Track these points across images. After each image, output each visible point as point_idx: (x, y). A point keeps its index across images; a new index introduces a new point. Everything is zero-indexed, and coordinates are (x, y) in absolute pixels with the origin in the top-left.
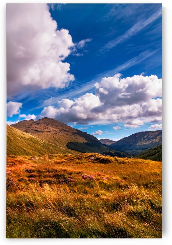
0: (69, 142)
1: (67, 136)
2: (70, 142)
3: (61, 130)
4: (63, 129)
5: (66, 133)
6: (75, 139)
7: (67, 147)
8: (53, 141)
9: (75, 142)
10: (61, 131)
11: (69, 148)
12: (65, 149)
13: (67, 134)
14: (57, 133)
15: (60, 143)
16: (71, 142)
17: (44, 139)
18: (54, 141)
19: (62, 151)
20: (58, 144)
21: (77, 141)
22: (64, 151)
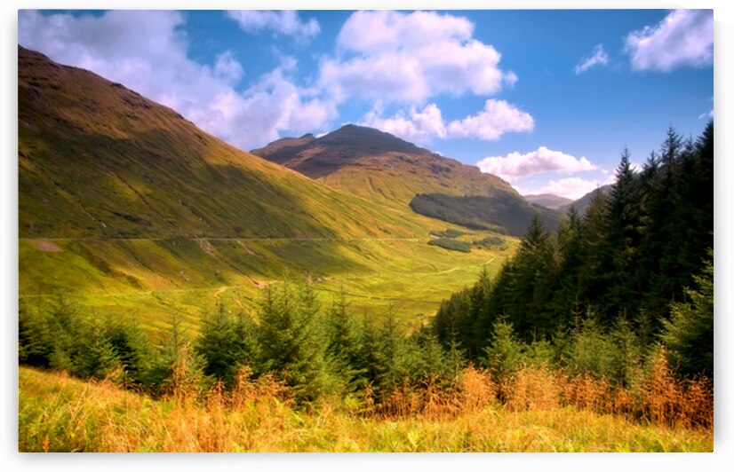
0: (417, 195)
1: (414, 178)
2: (421, 193)
3: (395, 159)
4: (401, 158)
5: (410, 167)
6: (440, 187)
7: (410, 210)
8: (369, 191)
9: (438, 194)
10: (396, 164)
11: (417, 212)
12: (403, 213)
13: (414, 173)
14: (381, 167)
15: (391, 196)
16: (424, 195)
17: (340, 186)
18: (373, 192)
19: (391, 219)
20: (383, 199)
21: (444, 191)
22: (399, 219)
